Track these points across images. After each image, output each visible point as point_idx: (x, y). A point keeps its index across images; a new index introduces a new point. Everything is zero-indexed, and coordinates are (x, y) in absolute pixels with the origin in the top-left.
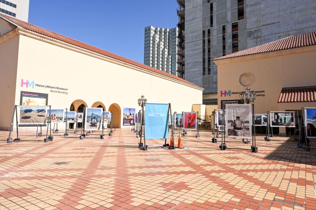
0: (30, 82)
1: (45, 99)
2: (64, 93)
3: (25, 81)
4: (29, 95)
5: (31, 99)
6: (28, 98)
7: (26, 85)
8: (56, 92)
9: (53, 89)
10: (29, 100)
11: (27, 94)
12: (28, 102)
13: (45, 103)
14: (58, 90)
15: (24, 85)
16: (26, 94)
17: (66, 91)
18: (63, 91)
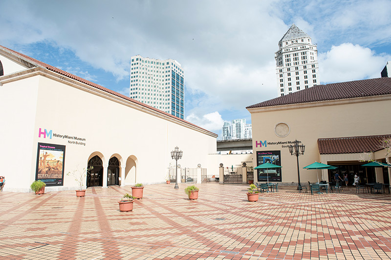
0: (48, 132)
1: (63, 152)
2: (81, 144)
3: (43, 131)
4: (47, 147)
5: (49, 152)
6: (45, 151)
7: (43, 135)
8: (74, 142)
9: (71, 140)
10: (46, 153)
11: (45, 147)
12: (45, 156)
13: (63, 156)
14: (75, 141)
15: (41, 135)
16: (43, 147)
17: (83, 142)
18: (81, 141)
